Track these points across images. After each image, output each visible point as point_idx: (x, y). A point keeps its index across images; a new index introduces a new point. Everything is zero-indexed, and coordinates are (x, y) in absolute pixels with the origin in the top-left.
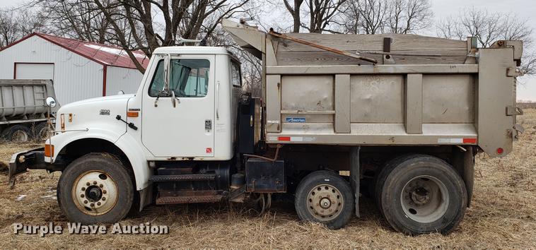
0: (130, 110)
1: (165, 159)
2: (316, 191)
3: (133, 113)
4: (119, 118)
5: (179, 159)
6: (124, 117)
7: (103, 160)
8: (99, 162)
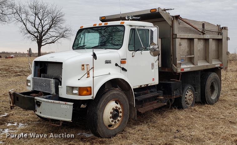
0: (122, 59)
1: (137, 87)
2: (187, 93)
3: (123, 61)
4: (116, 65)
5: (143, 86)
6: (119, 64)
7: (118, 92)
8: (117, 94)
